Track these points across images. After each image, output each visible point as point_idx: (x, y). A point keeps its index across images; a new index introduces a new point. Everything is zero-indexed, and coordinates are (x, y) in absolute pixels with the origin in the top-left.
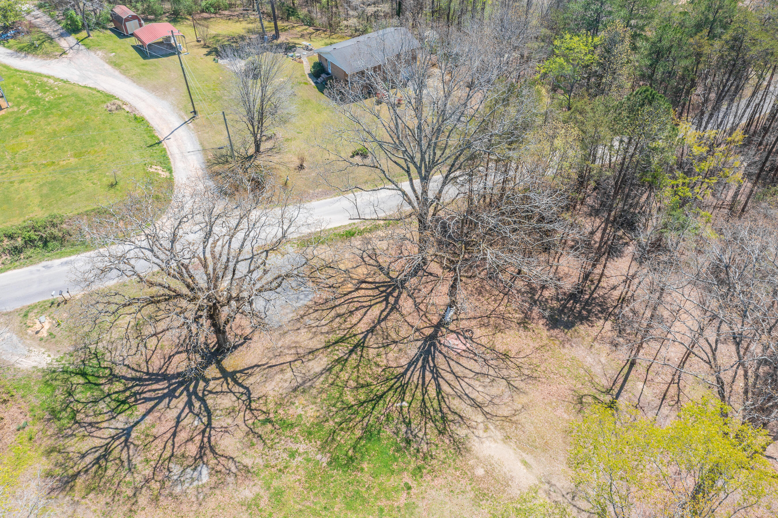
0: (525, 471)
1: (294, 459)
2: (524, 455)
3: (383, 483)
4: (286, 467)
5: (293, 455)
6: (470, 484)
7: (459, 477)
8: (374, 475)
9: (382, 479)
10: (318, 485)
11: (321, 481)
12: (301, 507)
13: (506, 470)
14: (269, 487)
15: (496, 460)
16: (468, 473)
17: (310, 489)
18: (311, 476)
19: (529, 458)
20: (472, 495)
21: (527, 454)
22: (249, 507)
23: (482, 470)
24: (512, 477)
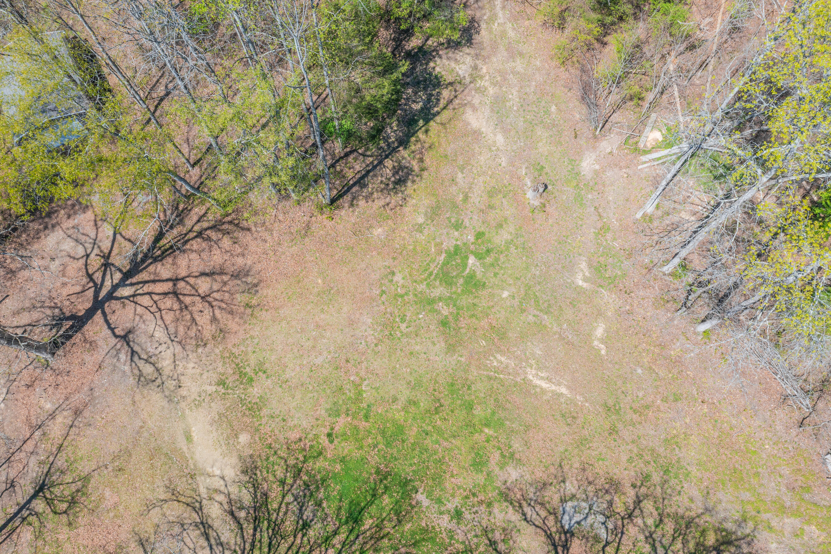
0: (193, 429)
1: (457, 507)
2: (185, 449)
3: (357, 448)
4: (467, 497)
5: (458, 515)
6: (261, 425)
7: (270, 436)
8: (363, 460)
9: (357, 454)
11: (428, 468)
12: (453, 441)
13: (215, 434)
14: (488, 475)
16: (257, 439)
17: (440, 461)
18: (438, 479)
19: (182, 444)
21: (180, 449)
22: (512, 455)
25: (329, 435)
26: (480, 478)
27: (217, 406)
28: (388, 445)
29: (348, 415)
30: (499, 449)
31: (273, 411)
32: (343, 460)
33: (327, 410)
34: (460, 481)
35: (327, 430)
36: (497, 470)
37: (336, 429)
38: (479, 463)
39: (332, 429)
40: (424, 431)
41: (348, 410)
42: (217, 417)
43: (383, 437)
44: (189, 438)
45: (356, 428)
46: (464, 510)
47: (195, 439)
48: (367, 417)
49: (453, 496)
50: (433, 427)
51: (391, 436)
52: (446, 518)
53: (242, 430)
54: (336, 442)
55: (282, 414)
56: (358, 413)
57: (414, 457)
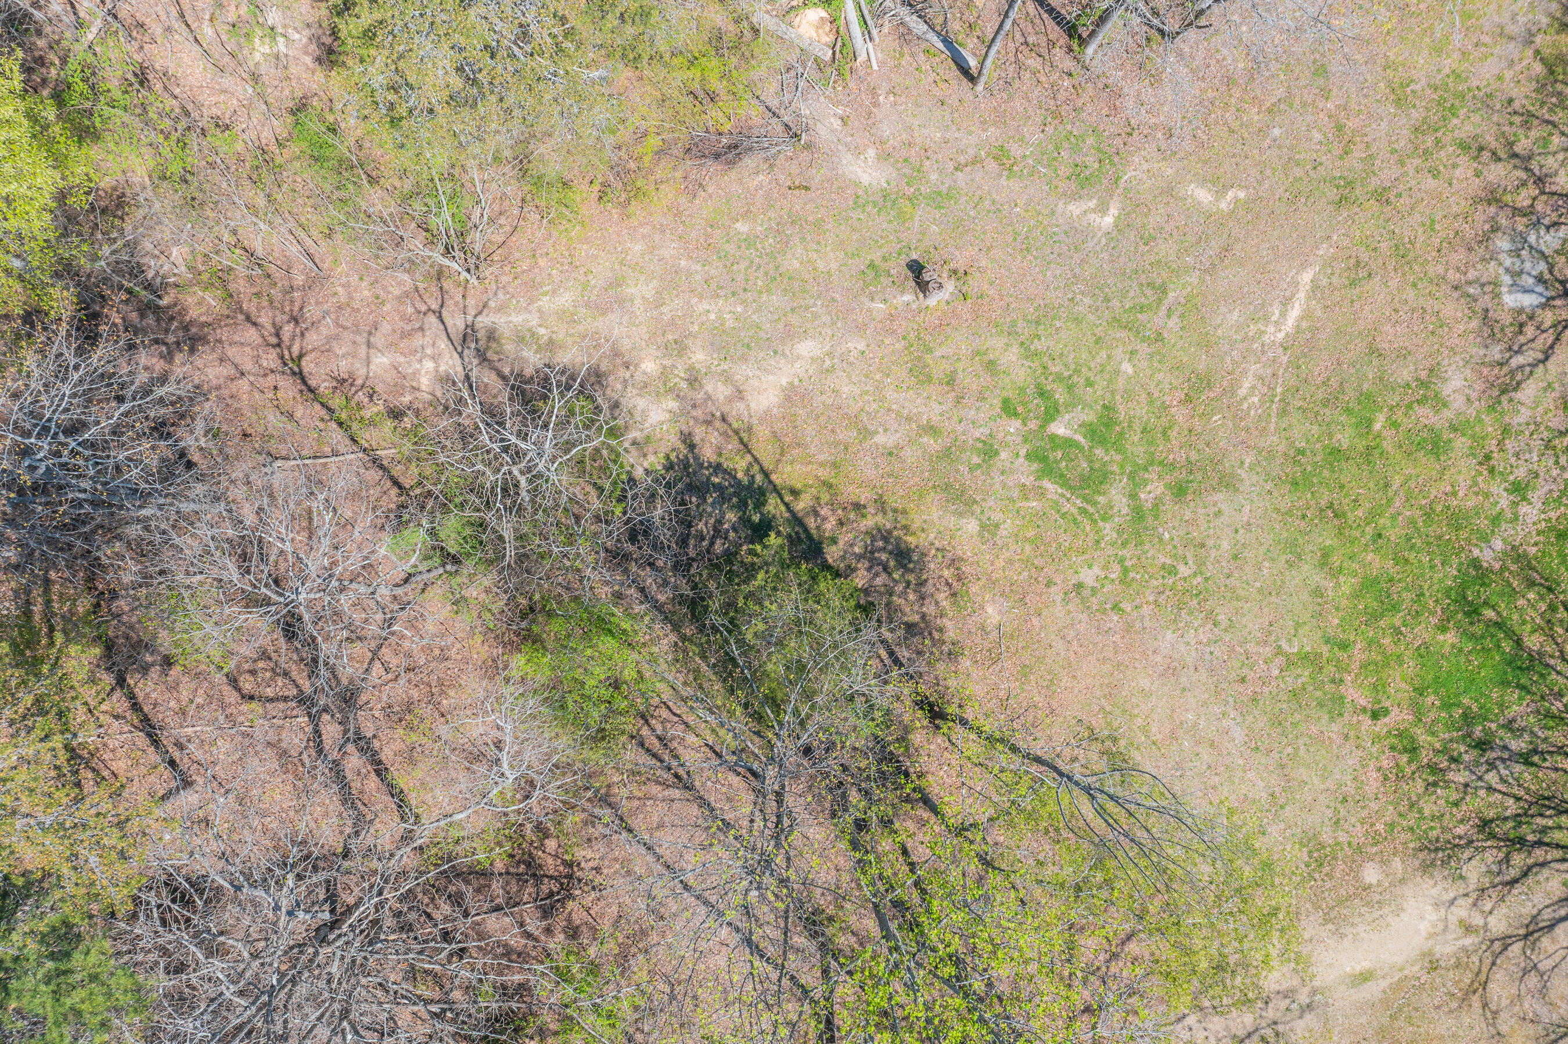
0: (1348, 969)
1: (1506, 490)
2: (1384, 984)
3: (1401, 665)
4: (1492, 471)
5: (1519, 490)
6: (1349, 843)
7: (1372, 825)
8: (1423, 652)
9: (1411, 666)
10: (1433, 530)
11: (1440, 538)
12: (1394, 488)
13: (1361, 928)
14: (1456, 430)
15: (1390, 919)
16: (1375, 849)
17: (1429, 514)
18: (1457, 520)
19: (1373, 990)
20: (1326, 836)
21: (1384, 992)
22: (1423, 384)
23: (1374, 882)
24: (1342, 936)
25: (1375, 716)
26: (1461, 443)
27: (1310, 927)
28: (1395, 608)
29: (1341, 681)
30: (1409, 407)
31: (1326, 821)
32: (1420, 691)
33: (1332, 719)
34: (1463, 481)
35: (1366, 721)
36: (1448, 414)
37: (1363, 702)
38: (1435, 444)
39: (1364, 710)
40: (1374, 542)
41: (1333, 681)
42: (1330, 926)
43: (1382, 615)
44: (1365, 977)
45: (1364, 666)
46: (1511, 478)
47: (1366, 965)
48: (1344, 646)
49: (1487, 495)
50: (1368, 524)
51: (1382, 602)
52: (1524, 509)
53: (1356, 878)
54: (1387, 704)
55: (1332, 804)
56: (1338, 661)
57: (1420, 561)
